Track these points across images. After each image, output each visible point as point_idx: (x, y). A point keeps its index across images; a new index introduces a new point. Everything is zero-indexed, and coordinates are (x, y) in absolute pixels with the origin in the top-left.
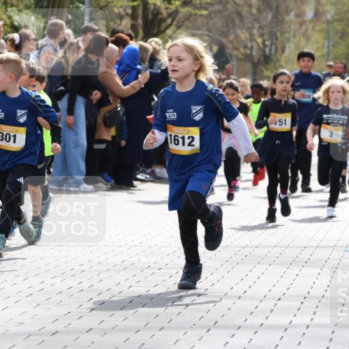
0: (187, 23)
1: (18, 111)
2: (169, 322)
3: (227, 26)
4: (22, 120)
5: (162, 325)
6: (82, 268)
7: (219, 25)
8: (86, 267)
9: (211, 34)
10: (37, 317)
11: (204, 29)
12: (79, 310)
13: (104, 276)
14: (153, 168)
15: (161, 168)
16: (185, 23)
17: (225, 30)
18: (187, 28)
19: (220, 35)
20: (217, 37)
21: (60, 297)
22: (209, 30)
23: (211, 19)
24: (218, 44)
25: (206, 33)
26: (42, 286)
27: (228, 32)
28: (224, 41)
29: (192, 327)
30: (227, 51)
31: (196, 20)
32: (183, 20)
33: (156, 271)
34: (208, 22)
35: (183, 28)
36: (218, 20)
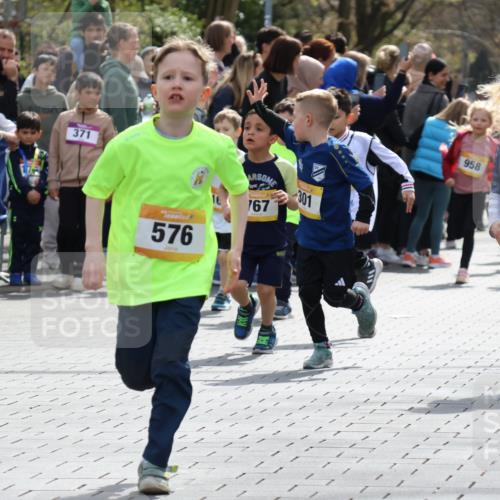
0: (428, 18)
1: (315, 165)
2: (399, 485)
3: (492, 20)
4: (318, 178)
5: (388, 490)
6: (263, 405)
7: (478, 18)
8: (268, 404)
9: (466, 34)
10: (194, 482)
11: (455, 26)
12: (258, 469)
13: (297, 416)
14: (373, 248)
15: (385, 248)
16: (424, 19)
17: (489, 26)
18: (428, 26)
19: (480, 36)
20: (476, 38)
21: (229, 451)
22: (463, 28)
23: (466, 10)
24: (475, 50)
25: (459, 32)
26: (201, 435)
27: (493, 29)
28: (487, 43)
29: (435, 492)
30: (491, 59)
31: (440, 13)
32: (421, 13)
33: (379, 407)
34: (461, 15)
35: (421, 26)
36: (476, 11)
